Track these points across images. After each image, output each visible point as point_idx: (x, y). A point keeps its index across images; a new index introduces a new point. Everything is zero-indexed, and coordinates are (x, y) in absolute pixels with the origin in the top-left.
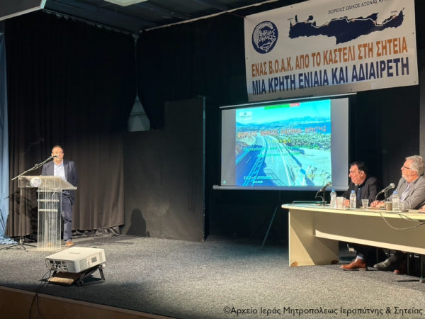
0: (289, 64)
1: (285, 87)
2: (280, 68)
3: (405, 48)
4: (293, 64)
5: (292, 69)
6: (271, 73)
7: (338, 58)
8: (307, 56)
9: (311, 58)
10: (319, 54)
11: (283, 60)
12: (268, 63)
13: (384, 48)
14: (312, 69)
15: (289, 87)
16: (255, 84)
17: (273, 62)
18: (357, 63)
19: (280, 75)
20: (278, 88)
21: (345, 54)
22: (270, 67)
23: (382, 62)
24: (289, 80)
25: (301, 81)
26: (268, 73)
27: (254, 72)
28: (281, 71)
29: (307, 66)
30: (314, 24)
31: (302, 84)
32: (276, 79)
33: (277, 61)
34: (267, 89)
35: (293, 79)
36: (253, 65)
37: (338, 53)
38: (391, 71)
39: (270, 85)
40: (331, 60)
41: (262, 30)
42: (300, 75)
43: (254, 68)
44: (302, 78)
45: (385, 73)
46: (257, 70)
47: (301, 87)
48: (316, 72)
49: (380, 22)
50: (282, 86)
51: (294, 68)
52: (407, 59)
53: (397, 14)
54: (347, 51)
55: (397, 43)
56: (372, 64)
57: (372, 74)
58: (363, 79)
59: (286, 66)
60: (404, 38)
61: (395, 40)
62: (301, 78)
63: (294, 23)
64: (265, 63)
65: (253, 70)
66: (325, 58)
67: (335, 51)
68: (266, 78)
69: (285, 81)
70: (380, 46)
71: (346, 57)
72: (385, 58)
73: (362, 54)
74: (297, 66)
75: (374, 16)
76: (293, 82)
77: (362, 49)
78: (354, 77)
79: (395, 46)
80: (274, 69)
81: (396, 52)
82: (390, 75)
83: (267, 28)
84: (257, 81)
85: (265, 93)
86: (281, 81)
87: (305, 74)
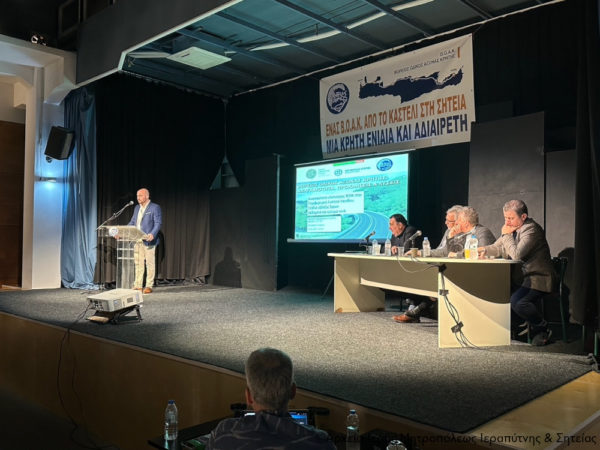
0: (358, 124)
1: (356, 146)
2: (351, 127)
3: (464, 105)
4: (362, 123)
5: (361, 128)
7: (402, 117)
8: (375, 115)
9: (378, 117)
10: (385, 113)
11: (353, 119)
12: (340, 123)
13: (444, 105)
14: (379, 128)
15: (359, 145)
16: (329, 143)
17: (345, 122)
18: (420, 120)
19: (350, 134)
20: (349, 146)
21: (408, 112)
22: (342, 127)
23: (443, 119)
24: (359, 139)
25: (369, 139)
26: (340, 132)
27: (328, 132)
28: (351, 131)
29: (375, 125)
30: (382, 84)
31: (370, 142)
32: (347, 138)
33: (348, 121)
34: (339, 148)
35: (362, 138)
36: (327, 126)
37: (402, 112)
38: (450, 128)
39: (342, 144)
40: (396, 119)
41: (336, 91)
42: (369, 134)
43: (328, 128)
44: (370, 136)
45: (445, 130)
46: (331, 130)
47: (369, 145)
48: (382, 131)
49: (440, 80)
50: (352, 145)
51: (363, 127)
52: (466, 115)
53: (457, 73)
54: (410, 110)
55: (456, 100)
56: (433, 122)
57: (433, 132)
58: (425, 136)
59: (356, 125)
60: (463, 96)
61: (455, 97)
63: (364, 84)
64: (338, 123)
65: (327, 130)
66: (391, 117)
67: (400, 109)
68: (338, 137)
69: (355, 139)
70: (441, 103)
71: (410, 115)
72: (445, 115)
73: (424, 112)
74: (366, 125)
75: (435, 75)
76: (362, 140)
77: (424, 107)
78: (417, 134)
79: (455, 103)
80: (345, 128)
81: (455, 109)
82: (450, 131)
83: (339, 90)
84: (330, 141)
85: (338, 152)
86: (352, 140)
87: (373, 132)
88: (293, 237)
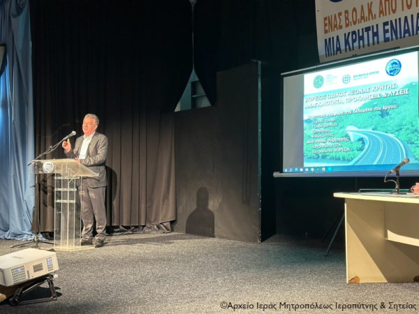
0: (370, 11)
1: (366, 42)
2: (359, 17)
4: (375, 10)
5: (374, 17)
6: (347, 25)
11: (362, 6)
12: (343, 13)
14: (401, 14)
15: (371, 42)
16: (328, 43)
17: (350, 12)
19: (359, 27)
20: (356, 44)
22: (347, 18)
24: (370, 33)
25: (386, 31)
26: (344, 26)
27: (327, 28)
28: (360, 22)
29: (394, 11)
31: (388, 35)
32: (354, 33)
33: (354, 10)
34: (343, 47)
35: (375, 31)
36: (325, 19)
39: (347, 42)
42: (385, 24)
43: (327, 22)
44: (388, 27)
46: (331, 24)
47: (386, 40)
48: (406, 18)
50: (361, 42)
51: (378, 15)
59: (366, 14)
64: (340, 14)
65: (326, 25)
68: (341, 33)
69: (365, 34)
74: (381, 12)
76: (375, 34)
80: (351, 20)
84: (330, 39)
85: (341, 53)
86: (361, 34)
87: (391, 21)
88: (281, 171)
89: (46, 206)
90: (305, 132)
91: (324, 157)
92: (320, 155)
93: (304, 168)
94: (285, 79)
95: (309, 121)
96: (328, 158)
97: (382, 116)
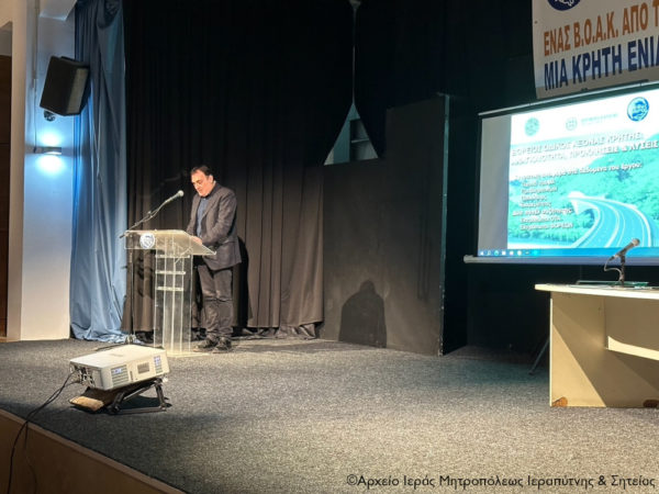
0: (610, 25)
1: (603, 71)
2: (594, 34)
4: (618, 24)
5: (616, 34)
6: (577, 45)
8: (644, 6)
9: (652, 9)
11: (599, 18)
12: (572, 27)
14: (654, 31)
15: (610, 69)
16: (549, 69)
17: (582, 26)
19: (594, 47)
20: (589, 73)
22: (577, 35)
24: (610, 56)
25: (631, 55)
26: (573, 45)
27: (548, 48)
28: (595, 41)
29: (644, 27)
31: (635, 61)
32: (586, 56)
33: (588, 22)
34: (570, 76)
35: (617, 54)
36: (546, 34)
39: (576, 69)
42: (631, 44)
43: (548, 38)
44: (635, 49)
46: (553, 41)
47: (632, 68)
50: (596, 69)
51: (621, 32)
59: (605, 30)
62: (633, 50)
64: (567, 28)
65: (546, 43)
68: (567, 57)
69: (603, 58)
74: (626, 27)
76: (617, 59)
80: (582, 37)
84: (552, 64)
85: (567, 84)
86: (596, 59)
87: (640, 41)
88: (475, 254)
89: (141, 295)
90: (511, 198)
91: (537, 235)
92: (531, 233)
93: (508, 251)
94: (484, 121)
95: (516, 183)
96: (542, 236)
97: (620, 178)
